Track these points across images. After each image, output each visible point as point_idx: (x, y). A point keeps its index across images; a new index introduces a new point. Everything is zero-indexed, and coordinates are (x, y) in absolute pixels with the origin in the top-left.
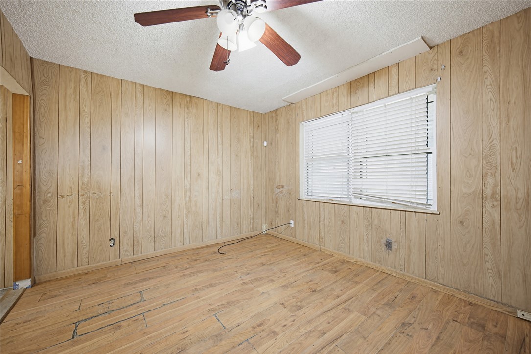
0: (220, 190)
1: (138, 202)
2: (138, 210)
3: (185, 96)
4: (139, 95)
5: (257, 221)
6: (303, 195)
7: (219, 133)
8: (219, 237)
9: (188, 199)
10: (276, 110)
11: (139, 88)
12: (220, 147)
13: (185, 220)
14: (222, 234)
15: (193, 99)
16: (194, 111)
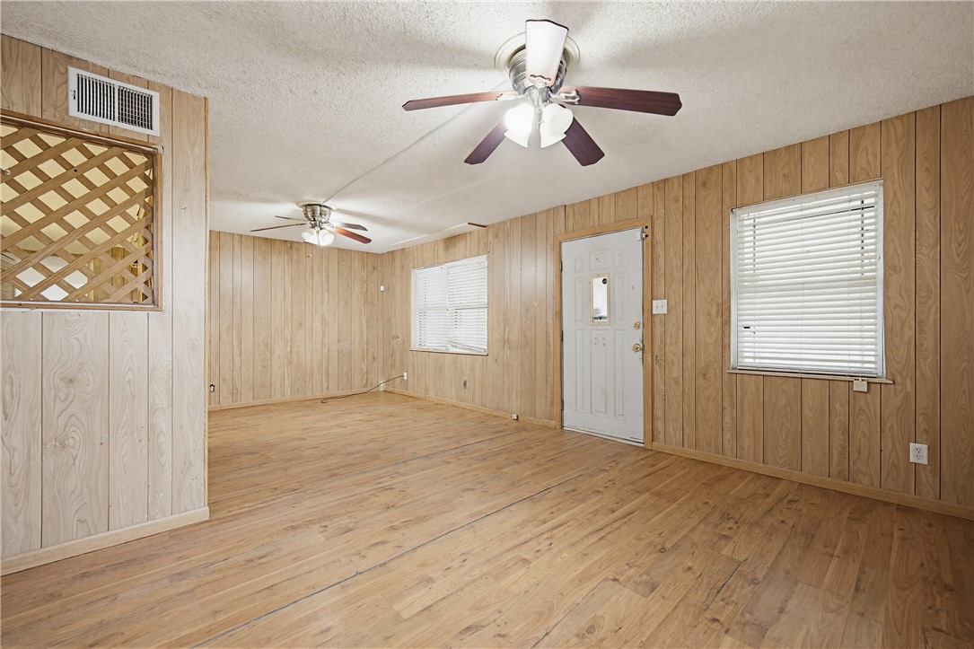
0: (326, 340)
1: (236, 351)
2: (237, 358)
3: (286, 242)
4: (237, 245)
5: (372, 376)
6: (415, 345)
7: (324, 278)
8: (325, 391)
9: (289, 349)
10: (392, 252)
11: (237, 238)
12: (326, 293)
13: (286, 371)
14: (328, 388)
15: (295, 246)
16: (295, 256)
